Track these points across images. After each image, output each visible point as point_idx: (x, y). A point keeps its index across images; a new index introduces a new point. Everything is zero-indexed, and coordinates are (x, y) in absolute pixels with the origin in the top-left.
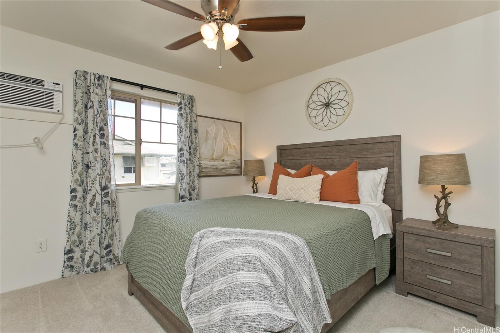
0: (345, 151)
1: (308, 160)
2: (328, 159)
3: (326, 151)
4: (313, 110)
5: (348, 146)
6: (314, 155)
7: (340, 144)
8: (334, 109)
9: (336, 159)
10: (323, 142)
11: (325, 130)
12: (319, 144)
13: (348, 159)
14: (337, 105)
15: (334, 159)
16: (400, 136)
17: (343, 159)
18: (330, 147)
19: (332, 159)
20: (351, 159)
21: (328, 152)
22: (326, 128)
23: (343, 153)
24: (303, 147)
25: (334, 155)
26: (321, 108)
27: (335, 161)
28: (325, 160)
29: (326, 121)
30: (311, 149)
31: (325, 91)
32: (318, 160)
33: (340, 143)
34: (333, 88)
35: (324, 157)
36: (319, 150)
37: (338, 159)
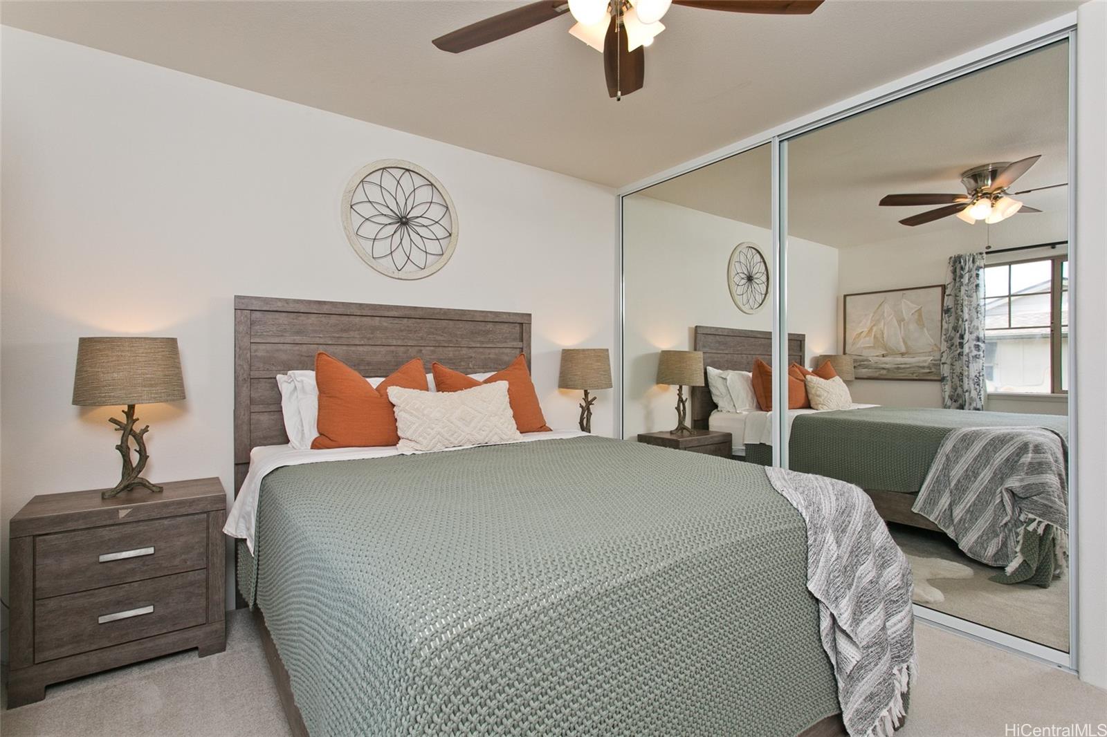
0: (446, 333)
1: (353, 348)
2: (409, 347)
3: (403, 328)
4: (368, 222)
5: (451, 322)
6: (372, 336)
7: (438, 317)
8: (421, 237)
9: (428, 348)
10: (400, 306)
11: (398, 279)
12: (388, 311)
13: (450, 349)
14: (424, 228)
15: (422, 348)
16: (530, 315)
17: (440, 349)
18: (414, 320)
19: (417, 348)
20: (456, 348)
21: (408, 331)
22: (401, 275)
23: (442, 336)
24: (340, 311)
25: (422, 338)
26: (390, 224)
27: (423, 352)
28: (402, 349)
29: (400, 257)
30: (364, 319)
31: (399, 185)
32: (383, 349)
33: (437, 313)
34: (419, 189)
35: (399, 343)
36: (385, 324)
37: (432, 348)
